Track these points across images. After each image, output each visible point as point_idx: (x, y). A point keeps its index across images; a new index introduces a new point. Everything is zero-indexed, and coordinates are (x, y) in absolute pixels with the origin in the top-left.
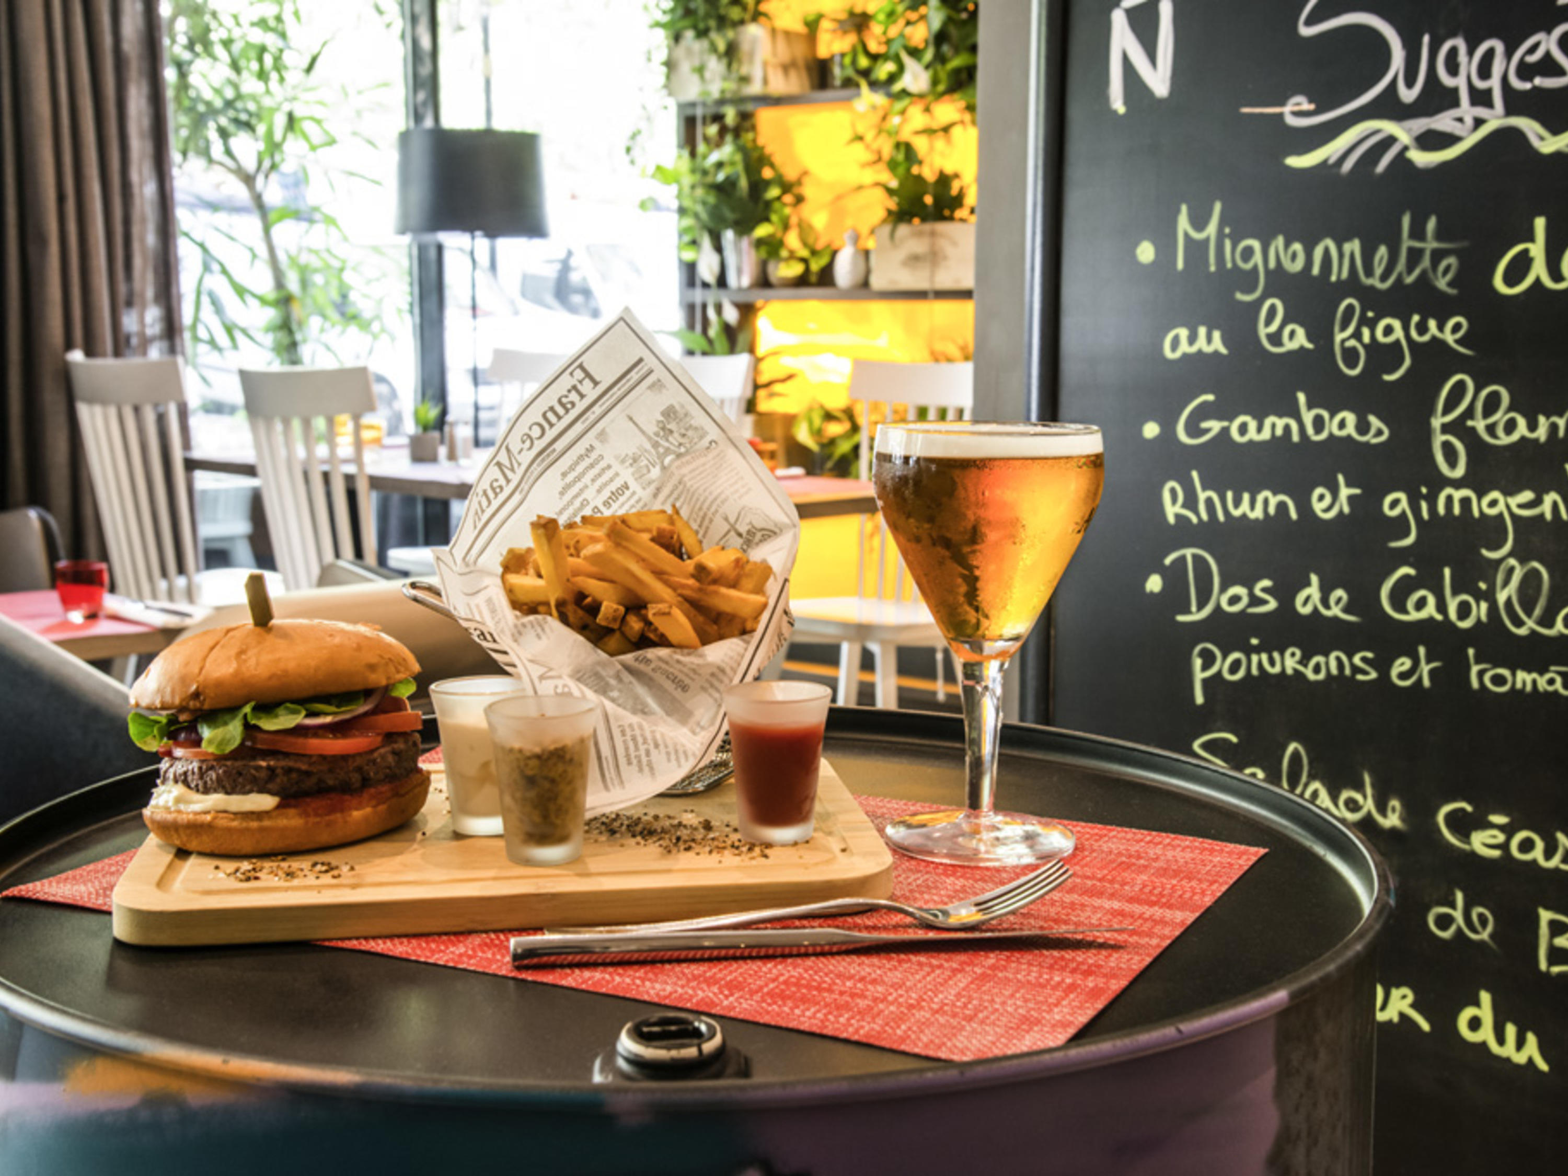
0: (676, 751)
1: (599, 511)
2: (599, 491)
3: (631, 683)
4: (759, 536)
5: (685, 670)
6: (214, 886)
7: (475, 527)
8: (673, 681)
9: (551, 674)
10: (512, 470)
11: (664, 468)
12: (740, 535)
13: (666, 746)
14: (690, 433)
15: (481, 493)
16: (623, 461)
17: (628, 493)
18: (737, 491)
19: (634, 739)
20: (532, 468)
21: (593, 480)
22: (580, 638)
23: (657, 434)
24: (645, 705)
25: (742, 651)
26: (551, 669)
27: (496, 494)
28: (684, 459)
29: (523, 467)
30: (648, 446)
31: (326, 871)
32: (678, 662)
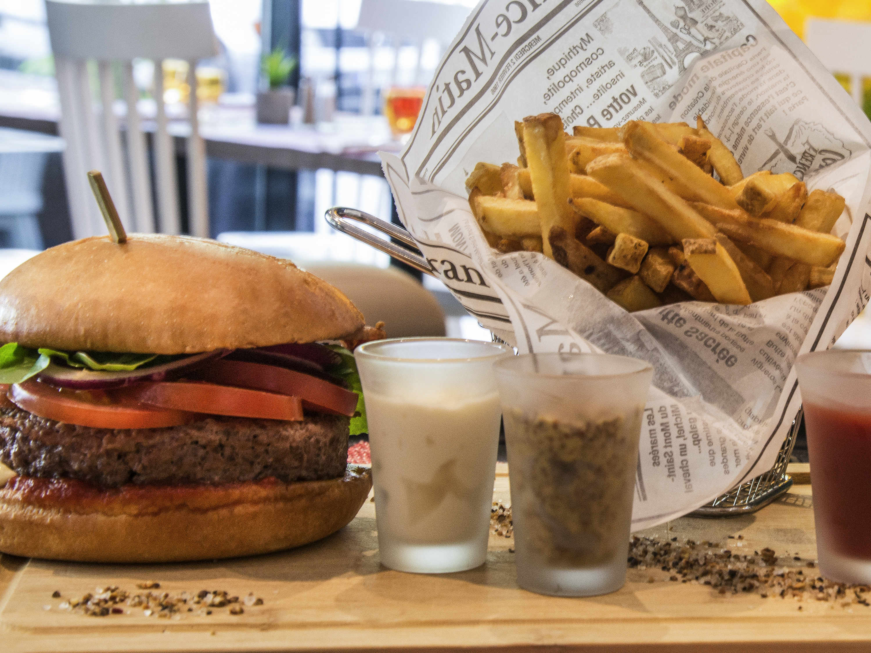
0: (724, 451)
1: (596, 122)
2: (597, 96)
3: (656, 349)
4: (818, 160)
5: (732, 335)
6: (54, 621)
7: (434, 132)
8: (714, 350)
9: (552, 327)
10: (484, 60)
11: (684, 70)
12: (792, 158)
13: (710, 443)
14: (720, 24)
15: (442, 87)
16: (630, 58)
17: (635, 101)
18: (787, 100)
19: (665, 428)
20: (509, 60)
21: (590, 81)
22: (586, 285)
23: (675, 25)
24: (675, 382)
25: (810, 312)
26: (554, 321)
27: (462, 91)
28: (711, 58)
29: (498, 58)
30: (664, 39)
31: (222, 604)
32: (723, 323)
